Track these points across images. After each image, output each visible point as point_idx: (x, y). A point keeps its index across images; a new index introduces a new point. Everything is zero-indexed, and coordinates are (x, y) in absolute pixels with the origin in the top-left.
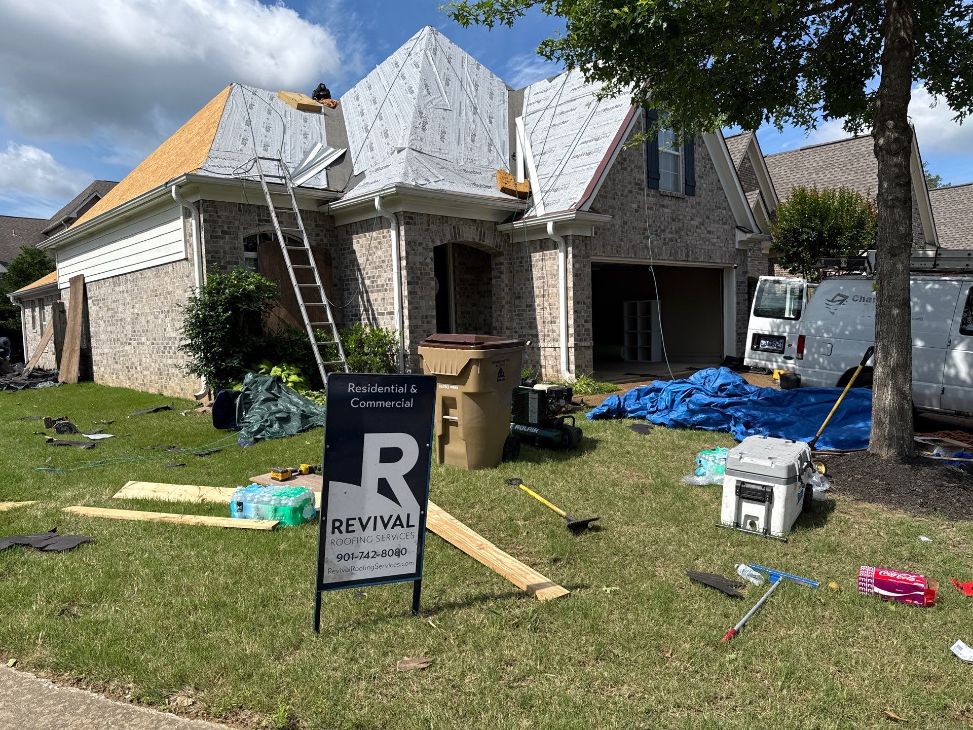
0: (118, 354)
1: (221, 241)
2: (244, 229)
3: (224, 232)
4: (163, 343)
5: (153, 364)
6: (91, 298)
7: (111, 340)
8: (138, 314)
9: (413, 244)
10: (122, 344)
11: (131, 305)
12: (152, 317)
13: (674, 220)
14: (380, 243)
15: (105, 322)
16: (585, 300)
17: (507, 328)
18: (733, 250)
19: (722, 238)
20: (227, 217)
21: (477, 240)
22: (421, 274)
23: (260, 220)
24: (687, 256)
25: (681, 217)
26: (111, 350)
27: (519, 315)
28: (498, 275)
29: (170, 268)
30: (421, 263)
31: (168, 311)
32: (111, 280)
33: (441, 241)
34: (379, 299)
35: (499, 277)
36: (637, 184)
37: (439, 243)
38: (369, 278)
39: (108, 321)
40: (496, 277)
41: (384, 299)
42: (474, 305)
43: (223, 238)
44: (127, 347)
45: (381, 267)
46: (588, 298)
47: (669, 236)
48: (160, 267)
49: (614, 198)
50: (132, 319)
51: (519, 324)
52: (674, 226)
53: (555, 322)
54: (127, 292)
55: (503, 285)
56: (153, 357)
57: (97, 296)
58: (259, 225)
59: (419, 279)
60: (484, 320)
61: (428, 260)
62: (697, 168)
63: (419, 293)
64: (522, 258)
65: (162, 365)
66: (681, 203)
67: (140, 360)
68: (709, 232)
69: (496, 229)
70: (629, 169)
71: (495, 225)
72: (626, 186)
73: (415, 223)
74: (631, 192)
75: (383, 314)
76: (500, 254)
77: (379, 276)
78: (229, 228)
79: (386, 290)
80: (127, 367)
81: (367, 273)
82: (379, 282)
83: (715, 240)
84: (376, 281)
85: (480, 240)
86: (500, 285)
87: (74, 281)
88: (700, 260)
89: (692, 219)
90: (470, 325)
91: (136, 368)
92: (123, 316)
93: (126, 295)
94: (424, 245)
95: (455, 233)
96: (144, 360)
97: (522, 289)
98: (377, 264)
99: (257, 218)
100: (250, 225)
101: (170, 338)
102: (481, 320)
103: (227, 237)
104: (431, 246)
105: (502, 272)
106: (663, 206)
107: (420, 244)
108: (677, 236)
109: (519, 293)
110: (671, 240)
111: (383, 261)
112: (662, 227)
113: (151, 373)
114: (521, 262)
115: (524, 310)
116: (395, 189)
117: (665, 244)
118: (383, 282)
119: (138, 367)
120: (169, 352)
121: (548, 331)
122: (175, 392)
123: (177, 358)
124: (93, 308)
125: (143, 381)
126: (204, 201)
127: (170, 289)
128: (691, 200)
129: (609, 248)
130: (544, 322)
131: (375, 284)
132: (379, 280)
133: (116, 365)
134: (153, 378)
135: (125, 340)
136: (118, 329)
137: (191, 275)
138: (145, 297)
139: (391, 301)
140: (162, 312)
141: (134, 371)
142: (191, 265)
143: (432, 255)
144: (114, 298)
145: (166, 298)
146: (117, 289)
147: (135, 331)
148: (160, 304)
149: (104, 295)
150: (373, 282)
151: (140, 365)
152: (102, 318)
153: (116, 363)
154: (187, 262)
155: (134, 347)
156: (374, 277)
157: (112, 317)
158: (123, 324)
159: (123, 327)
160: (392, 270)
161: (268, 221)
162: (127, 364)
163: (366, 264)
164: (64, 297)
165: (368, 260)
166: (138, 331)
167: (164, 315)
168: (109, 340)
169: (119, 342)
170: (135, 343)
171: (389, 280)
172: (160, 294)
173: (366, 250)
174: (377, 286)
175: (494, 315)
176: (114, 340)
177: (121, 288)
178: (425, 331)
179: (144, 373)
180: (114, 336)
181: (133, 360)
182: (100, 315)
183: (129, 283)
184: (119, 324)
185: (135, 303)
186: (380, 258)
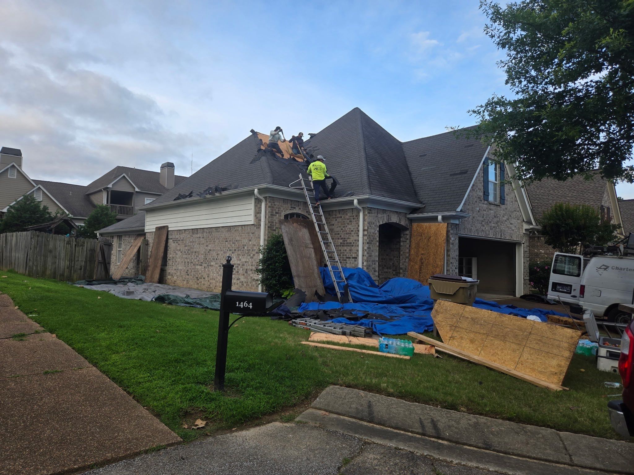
0: (190, 271)
3: (276, 213)
6: (171, 239)
7: (185, 262)
8: (210, 250)
9: (370, 223)
10: (194, 265)
11: (205, 245)
12: (222, 252)
13: (495, 217)
14: (351, 221)
15: (181, 252)
16: (456, 257)
18: (522, 233)
19: (517, 227)
20: (278, 205)
21: (398, 222)
22: (373, 238)
23: (291, 207)
24: (501, 236)
25: (498, 215)
26: (185, 268)
28: (405, 240)
29: (240, 228)
30: (373, 233)
32: (191, 231)
33: (383, 222)
34: (348, 250)
35: (406, 242)
36: (479, 198)
37: (381, 223)
39: (185, 252)
40: (403, 241)
41: (351, 250)
42: (387, 255)
43: (276, 216)
44: (198, 267)
45: (351, 234)
46: (457, 256)
47: (493, 225)
48: (232, 227)
49: (469, 205)
50: (205, 252)
52: (495, 220)
54: (203, 238)
57: (177, 238)
58: (290, 210)
59: (372, 241)
60: (393, 264)
61: (376, 232)
62: (506, 190)
63: (372, 248)
66: (499, 208)
67: (209, 274)
68: (511, 224)
69: (406, 217)
70: (476, 190)
71: (406, 214)
72: (474, 199)
73: (372, 213)
74: (476, 202)
75: (350, 258)
76: (407, 229)
77: (348, 238)
78: (278, 210)
79: (353, 246)
80: (197, 278)
82: (348, 241)
83: (514, 228)
84: (347, 241)
87: (159, 229)
88: (507, 238)
89: (503, 217)
90: (385, 266)
92: (197, 250)
93: (202, 239)
95: (388, 218)
98: (348, 232)
100: (287, 210)
102: (391, 264)
103: (277, 215)
104: (378, 224)
106: (491, 209)
107: (374, 223)
108: (496, 225)
110: (494, 227)
111: (352, 231)
112: (490, 221)
113: (217, 282)
116: (368, 196)
117: (491, 229)
118: (351, 241)
119: (206, 279)
123: (239, 275)
124: (173, 244)
125: (209, 286)
126: (269, 197)
127: (238, 238)
128: (503, 207)
129: (467, 230)
131: (346, 242)
132: (348, 240)
133: (187, 276)
134: (218, 284)
135: (197, 263)
136: (192, 257)
137: (256, 233)
138: (217, 241)
139: (356, 251)
140: (230, 250)
141: (202, 280)
142: (256, 228)
143: (378, 229)
144: (191, 240)
145: (234, 243)
146: (195, 236)
147: (206, 259)
148: (229, 246)
149: (184, 238)
150: (344, 241)
151: (208, 277)
152: (180, 250)
153: (188, 275)
154: (253, 226)
155: (205, 267)
156: (345, 238)
157: (188, 250)
158: (197, 254)
159: (197, 256)
160: (358, 236)
161: (295, 208)
162: (197, 276)
163: (341, 232)
164: (148, 236)
165: (342, 229)
166: (209, 259)
167: (231, 252)
168: (183, 262)
169: (192, 264)
170: (206, 265)
171: (355, 240)
172: (230, 241)
173: (342, 224)
174: (347, 243)
175: (401, 261)
176: (188, 262)
177: (198, 236)
178: (373, 268)
179: (211, 281)
180: (189, 260)
181: (202, 274)
182: (178, 248)
183: (205, 233)
184: (194, 254)
185: (209, 244)
186: (350, 229)
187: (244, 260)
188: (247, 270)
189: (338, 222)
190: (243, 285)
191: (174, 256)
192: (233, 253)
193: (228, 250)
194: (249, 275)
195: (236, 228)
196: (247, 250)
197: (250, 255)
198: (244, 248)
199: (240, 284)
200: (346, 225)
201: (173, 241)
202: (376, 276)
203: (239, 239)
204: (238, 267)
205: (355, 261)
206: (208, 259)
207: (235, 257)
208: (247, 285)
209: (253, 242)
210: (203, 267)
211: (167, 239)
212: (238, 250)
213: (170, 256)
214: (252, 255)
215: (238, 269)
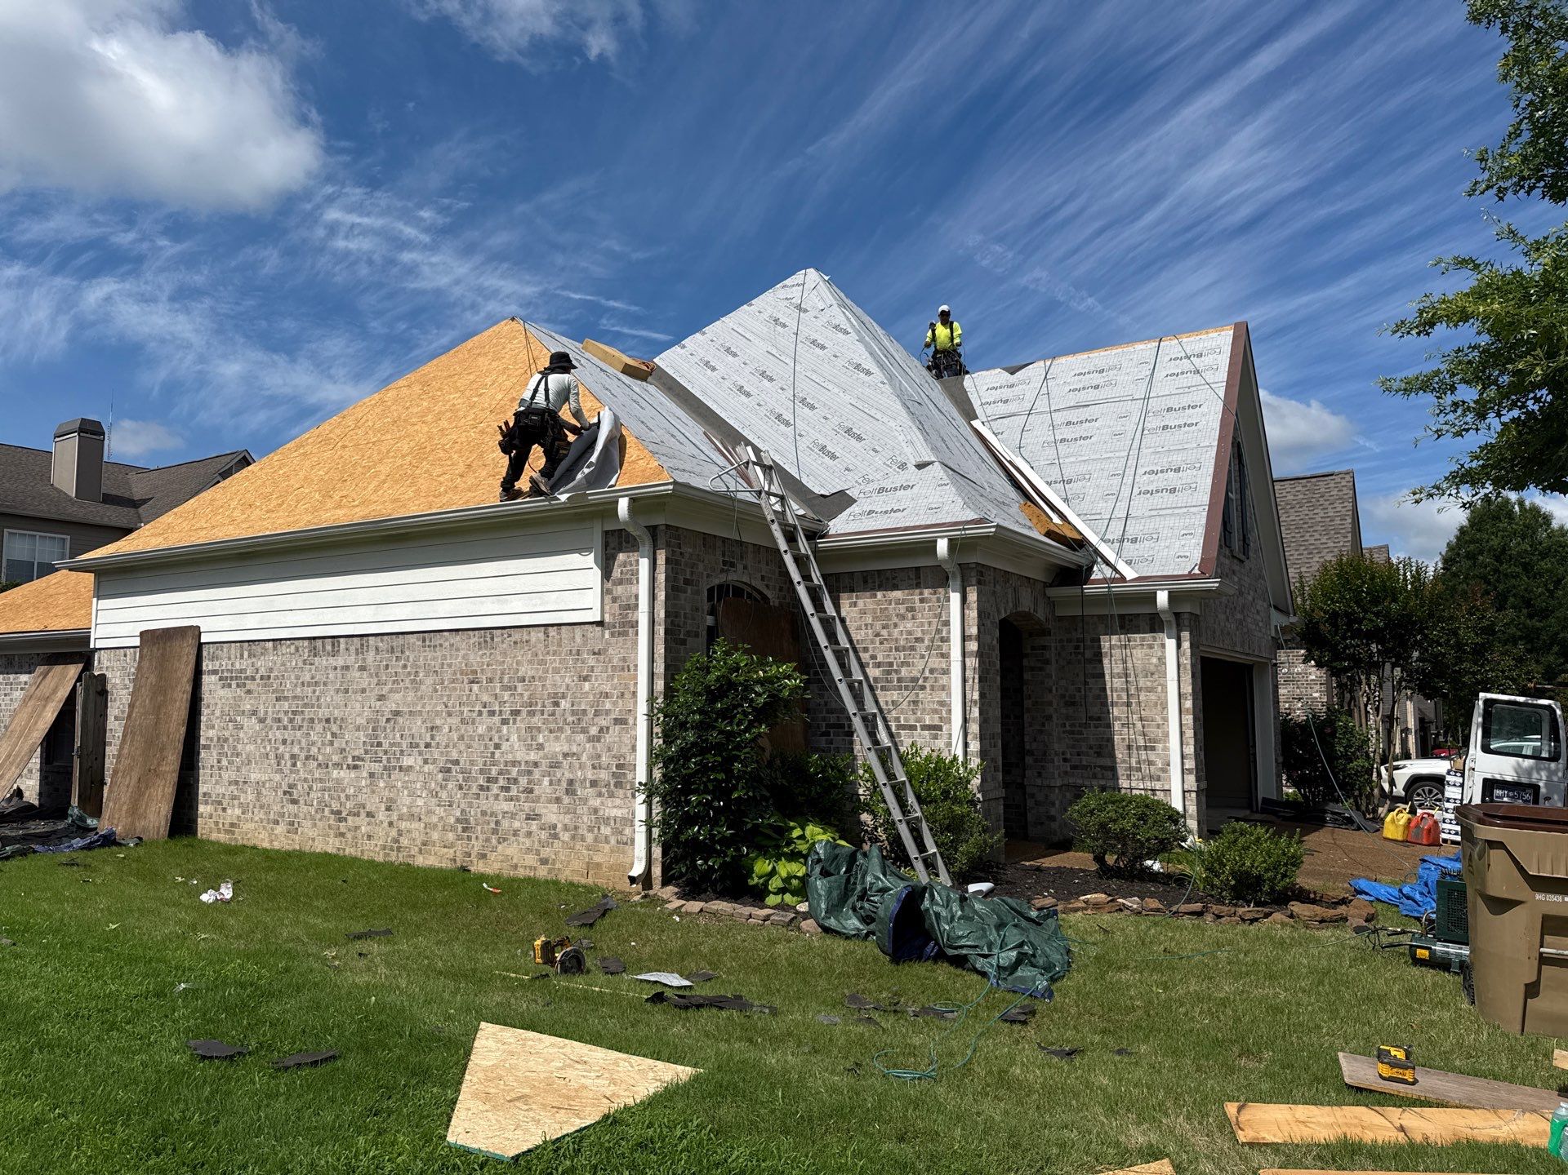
0: (301, 787)
1: (683, 596)
2: (709, 576)
3: (687, 581)
4: (484, 771)
5: (440, 811)
6: (215, 672)
7: (279, 757)
8: (397, 713)
9: (983, 615)
10: (322, 766)
11: (372, 695)
12: (452, 720)
13: (1240, 593)
14: (912, 609)
15: (262, 721)
18: (1270, 638)
20: (691, 556)
21: (1031, 611)
22: (990, 664)
23: (724, 563)
25: (1243, 589)
26: (277, 777)
27: (1072, 733)
29: (537, 636)
30: (989, 647)
32: (306, 643)
33: (1005, 611)
34: (905, 701)
35: (1041, 669)
37: (1003, 615)
38: (878, 665)
39: (279, 720)
41: (915, 703)
43: (685, 591)
44: (342, 774)
45: (912, 648)
47: (1239, 616)
48: (499, 632)
50: (372, 720)
51: (1073, 747)
52: (1240, 602)
53: (1153, 749)
54: (362, 668)
55: (1049, 682)
56: (444, 795)
57: (241, 671)
58: (722, 571)
59: (988, 672)
61: (995, 642)
63: (988, 696)
65: (474, 812)
66: (1243, 569)
67: (391, 800)
69: (1045, 594)
71: (1045, 587)
73: (984, 582)
75: (912, 728)
76: (1045, 632)
77: (905, 664)
79: (923, 688)
80: (336, 812)
81: (873, 657)
84: (898, 672)
85: (1034, 610)
86: (1042, 683)
87: (155, 640)
89: (1249, 593)
91: (371, 816)
92: (337, 713)
93: (357, 674)
94: (992, 617)
95: (1015, 600)
96: (405, 800)
97: (1079, 690)
98: (902, 643)
99: (721, 559)
100: (715, 571)
101: (514, 763)
103: (689, 589)
104: (997, 618)
105: (1047, 662)
107: (989, 615)
108: (1242, 617)
110: (1240, 623)
111: (920, 640)
113: (430, 826)
114: (1077, 647)
115: (1086, 725)
116: (993, 530)
117: (1237, 628)
118: (915, 674)
119: (382, 816)
120: (507, 789)
121: (1139, 762)
122: (516, 867)
124: (224, 693)
125: (397, 841)
126: (667, 526)
127: (526, 670)
128: (1247, 565)
129: (1209, 633)
130: (1129, 747)
131: (895, 676)
132: (904, 672)
133: (292, 808)
134: (435, 836)
135: (335, 758)
136: (314, 737)
137: (611, 651)
138: (429, 681)
139: (936, 706)
140: (492, 713)
141: (362, 821)
142: (612, 635)
143: (997, 633)
144: (307, 678)
145: (510, 688)
146: (322, 661)
147: (379, 744)
148: (485, 698)
149: (271, 670)
150: (889, 673)
151: (388, 809)
152: (254, 713)
153: (295, 802)
154: (599, 628)
155: (372, 775)
156: (891, 664)
157: (294, 713)
158: (335, 728)
159: (334, 735)
160: (946, 656)
162: (335, 806)
164: (106, 663)
165: (878, 635)
166: (392, 745)
167: (497, 719)
168: (272, 755)
169: (313, 764)
170: (377, 767)
171: (932, 671)
172: (490, 680)
173: (875, 618)
174: (899, 680)
176: (293, 757)
177: (340, 661)
179: (403, 825)
180: (296, 750)
181: (361, 799)
182: (247, 707)
183: (372, 653)
184: (319, 727)
185: (391, 691)
186: (910, 633)
187: (557, 747)
188: (571, 782)
189: (863, 612)
190: (555, 836)
191: (227, 734)
192: (505, 722)
193: (480, 713)
194: (585, 801)
195: (517, 635)
196: (574, 713)
197: (584, 731)
198: (557, 704)
199: (544, 835)
200: (895, 620)
201: (221, 679)
203: (530, 673)
204: (530, 773)
205: (935, 737)
206: (386, 746)
207: (514, 738)
208: (573, 838)
209: (601, 682)
210: (365, 774)
211: (198, 673)
212: (531, 714)
213: (206, 734)
214: (594, 731)
215: (529, 782)
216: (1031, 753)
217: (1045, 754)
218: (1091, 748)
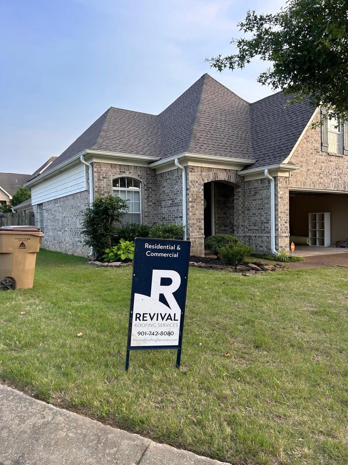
0: (55, 236)
1: (102, 182)
2: (113, 176)
3: (104, 178)
4: (75, 231)
5: (70, 241)
9: (193, 182)
10: (57, 231)
11: (62, 213)
12: (71, 218)
13: (337, 169)
14: (177, 182)
15: (50, 221)
16: (286, 211)
17: (242, 226)
20: (105, 170)
21: (227, 180)
22: (197, 197)
23: (120, 172)
24: (345, 188)
25: (341, 167)
26: (53, 234)
27: (248, 219)
28: (238, 198)
29: (79, 195)
30: (197, 192)
31: (78, 215)
32: (54, 201)
33: (208, 180)
34: (176, 210)
35: (238, 199)
36: (316, 149)
37: (206, 181)
39: (52, 220)
40: (236, 199)
41: (178, 210)
42: (225, 214)
43: (103, 180)
44: (59, 233)
45: (177, 194)
46: (287, 210)
47: (334, 177)
48: (75, 195)
49: (302, 157)
50: (62, 219)
52: (337, 172)
53: (268, 223)
55: (240, 203)
56: (71, 237)
57: (48, 209)
58: (120, 174)
59: (196, 200)
60: (230, 222)
61: (201, 190)
63: (196, 207)
64: (251, 189)
65: (74, 241)
66: (341, 159)
67: (65, 239)
69: (237, 174)
70: (311, 142)
71: (237, 172)
72: (309, 151)
73: (194, 171)
74: (312, 154)
75: (177, 217)
76: (239, 187)
77: (176, 199)
78: (106, 175)
79: (179, 205)
80: (59, 242)
84: (174, 201)
85: (228, 179)
86: (238, 203)
89: (347, 168)
90: (222, 224)
91: (63, 243)
92: (58, 218)
93: (60, 208)
94: (199, 182)
95: (215, 176)
96: (66, 239)
97: (250, 205)
98: (175, 192)
100: (116, 174)
102: (228, 222)
103: (105, 180)
104: (202, 183)
105: (240, 196)
106: (331, 161)
107: (197, 182)
108: (338, 177)
109: (249, 207)
110: (335, 179)
111: (178, 191)
112: (330, 172)
113: (69, 245)
115: (252, 217)
117: (331, 181)
118: (178, 201)
121: (264, 228)
122: (79, 254)
123: (81, 238)
124: (46, 214)
125: (66, 249)
126: (95, 162)
127: (79, 205)
128: (347, 158)
129: (299, 183)
130: (262, 223)
131: (174, 203)
132: (176, 201)
133: (54, 241)
134: (70, 247)
135: (58, 229)
136: (56, 224)
137: (88, 198)
138: (68, 209)
140: (75, 216)
142: (87, 194)
143: (203, 187)
144: (55, 210)
145: (77, 209)
146: (56, 205)
147: (63, 225)
148: (74, 212)
149: (51, 208)
151: (65, 241)
154: (86, 192)
155: (63, 233)
156: (173, 199)
157: (54, 218)
159: (58, 223)
160: (182, 195)
161: (124, 172)
163: (170, 193)
164: (34, 209)
165: (171, 190)
168: (52, 229)
169: (56, 230)
170: (63, 231)
171: (181, 200)
172: (75, 207)
173: (170, 186)
174: (175, 204)
175: (235, 219)
176: (54, 229)
177: (58, 205)
178: (198, 226)
179: (66, 245)
180: (54, 227)
181: (62, 239)
182: (49, 218)
183: (61, 202)
184: (56, 221)
185: (64, 212)
186: (177, 189)
195: (77, 195)
198: (82, 213)
200: (174, 185)
201: (45, 211)
202: (202, 234)
205: (181, 220)
216: (235, 226)
217: (239, 226)
218: (253, 224)
